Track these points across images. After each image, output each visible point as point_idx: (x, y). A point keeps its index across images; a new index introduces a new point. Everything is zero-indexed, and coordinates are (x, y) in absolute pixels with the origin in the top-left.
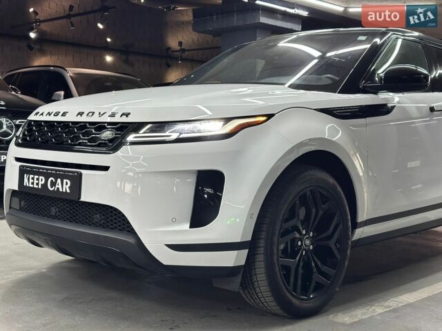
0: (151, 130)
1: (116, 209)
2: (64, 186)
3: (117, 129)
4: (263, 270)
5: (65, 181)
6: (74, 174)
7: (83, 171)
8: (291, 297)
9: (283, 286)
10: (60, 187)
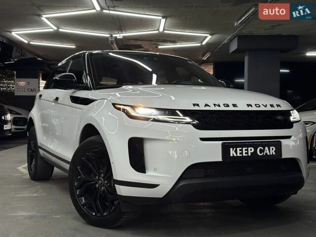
2: (271, 151)
10: (268, 152)
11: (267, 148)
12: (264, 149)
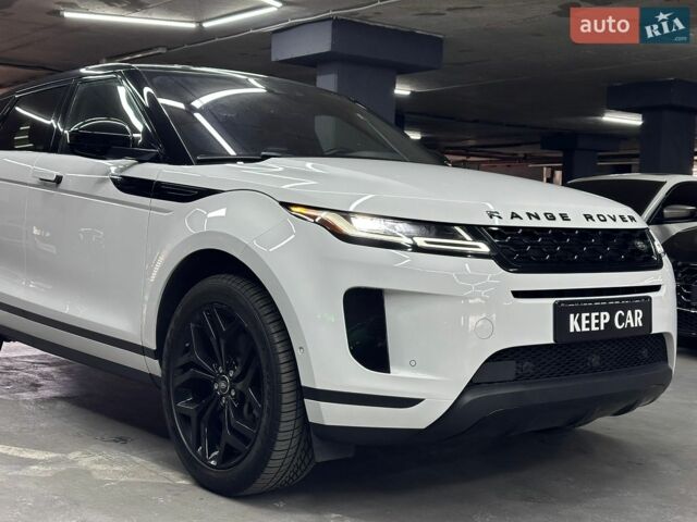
5: (636, 311)
10: (631, 321)
12: (626, 314)
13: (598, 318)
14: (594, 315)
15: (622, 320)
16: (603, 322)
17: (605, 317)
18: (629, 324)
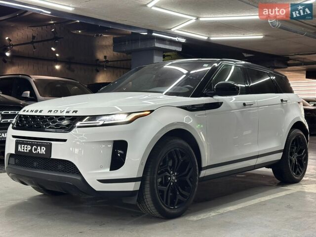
0: (89, 120)
1: (70, 162)
2: (42, 151)
3: (70, 120)
4: (149, 193)
5: (42, 148)
6: (47, 144)
7: (52, 142)
8: (164, 207)
9: (160, 201)
10: (39, 151)
11: (39, 148)
12: (37, 147)
13: (27, 147)
14: (25, 146)
15: (36, 150)
16: (28, 149)
17: (29, 148)
18: (38, 152)
